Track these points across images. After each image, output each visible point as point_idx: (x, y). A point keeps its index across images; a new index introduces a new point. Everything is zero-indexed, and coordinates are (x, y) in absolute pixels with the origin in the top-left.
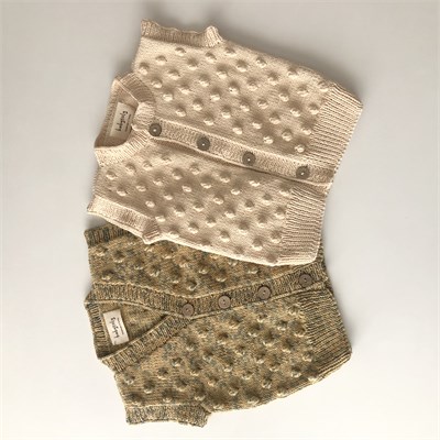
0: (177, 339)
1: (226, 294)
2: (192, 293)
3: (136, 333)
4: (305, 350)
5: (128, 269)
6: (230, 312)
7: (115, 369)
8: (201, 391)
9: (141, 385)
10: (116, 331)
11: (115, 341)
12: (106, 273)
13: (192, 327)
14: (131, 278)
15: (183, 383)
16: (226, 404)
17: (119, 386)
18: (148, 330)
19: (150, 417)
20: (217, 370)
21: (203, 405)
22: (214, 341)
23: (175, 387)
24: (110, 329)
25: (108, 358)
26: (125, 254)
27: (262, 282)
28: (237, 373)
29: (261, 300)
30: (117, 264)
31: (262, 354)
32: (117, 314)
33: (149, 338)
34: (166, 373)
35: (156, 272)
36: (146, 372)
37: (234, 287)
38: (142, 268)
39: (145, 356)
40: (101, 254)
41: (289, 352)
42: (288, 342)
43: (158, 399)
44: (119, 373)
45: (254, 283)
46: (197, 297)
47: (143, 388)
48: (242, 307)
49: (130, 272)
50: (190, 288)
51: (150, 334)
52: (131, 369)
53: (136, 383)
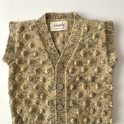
0: (47, 57)
1: (64, 88)
2: (68, 71)
3: (54, 36)
4: (29, 119)
6: (55, 87)
7: (38, 21)
8: (20, 62)
9: (27, 33)
10: (57, 26)
11: (52, 24)
12: (89, 27)
13: (51, 66)
14: (83, 41)
15: (26, 54)
17: (30, 21)
18: (54, 42)
19: (12, 34)
20: (29, 73)
21: (13, 62)
22: (43, 75)
23: (24, 50)
24: (59, 23)
25: (45, 19)
26: (96, 40)
27: (65, 107)
28: (25, 82)
29: (57, 105)
30: (92, 34)
31: (31, 96)
32: (66, 28)
33: (50, 43)
34: (32, 47)
35: (83, 54)
36: (34, 37)
37: (66, 93)
38: (87, 47)
39: (42, 39)
40: (99, 27)
41: (30, 111)
42: (34, 110)
43: (20, 40)
44: (36, 23)
45: (66, 103)
46: (65, 72)
47: (26, 34)
48: (55, 94)
49: (86, 41)
50: (70, 70)
51: (52, 44)
52: (36, 30)
53: (29, 30)
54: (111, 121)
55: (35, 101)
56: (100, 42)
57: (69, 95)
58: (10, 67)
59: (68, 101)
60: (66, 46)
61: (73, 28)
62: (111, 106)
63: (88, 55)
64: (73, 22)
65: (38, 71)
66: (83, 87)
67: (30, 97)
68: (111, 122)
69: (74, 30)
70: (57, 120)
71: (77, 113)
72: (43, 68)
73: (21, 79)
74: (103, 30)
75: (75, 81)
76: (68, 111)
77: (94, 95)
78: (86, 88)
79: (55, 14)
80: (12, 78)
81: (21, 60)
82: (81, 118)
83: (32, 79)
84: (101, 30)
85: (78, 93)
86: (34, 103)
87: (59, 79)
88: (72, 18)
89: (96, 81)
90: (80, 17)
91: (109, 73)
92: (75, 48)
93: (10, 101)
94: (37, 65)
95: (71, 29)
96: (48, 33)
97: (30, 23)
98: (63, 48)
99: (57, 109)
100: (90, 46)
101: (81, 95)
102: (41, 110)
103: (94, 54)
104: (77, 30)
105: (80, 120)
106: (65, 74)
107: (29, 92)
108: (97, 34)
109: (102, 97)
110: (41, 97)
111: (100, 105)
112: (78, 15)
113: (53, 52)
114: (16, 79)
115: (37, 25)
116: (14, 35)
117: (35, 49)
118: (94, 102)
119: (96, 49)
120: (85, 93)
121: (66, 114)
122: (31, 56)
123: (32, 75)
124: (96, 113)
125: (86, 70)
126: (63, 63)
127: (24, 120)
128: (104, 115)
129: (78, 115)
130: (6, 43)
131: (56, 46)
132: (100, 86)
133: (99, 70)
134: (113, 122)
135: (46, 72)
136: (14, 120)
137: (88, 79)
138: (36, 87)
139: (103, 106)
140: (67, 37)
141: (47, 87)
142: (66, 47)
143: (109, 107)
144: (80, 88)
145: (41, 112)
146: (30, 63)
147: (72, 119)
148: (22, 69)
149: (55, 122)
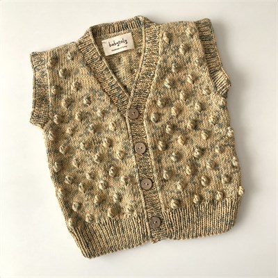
0: (108, 102)
1: (147, 149)
2: (148, 119)
3: (112, 62)
4: (96, 216)
5: (173, 57)
6: (131, 152)
7: (80, 43)
8: (62, 119)
9: (66, 66)
10: (115, 45)
11: (106, 43)
12: (170, 36)
13: (118, 116)
14: (165, 61)
15: (70, 103)
16: (52, 142)
17: (65, 46)
18: (115, 73)
19: (38, 74)
20: (81, 136)
21: (50, 122)
22: (106, 135)
23: (65, 97)
24: (117, 39)
25: (91, 37)
26: (187, 55)
27: (157, 183)
28: (78, 154)
29: (140, 181)
30: (178, 47)
31: (93, 176)
32: (130, 45)
33: (108, 76)
34: (78, 89)
35: (169, 84)
36: (78, 71)
37: (152, 157)
38: (173, 71)
39: (93, 72)
40: (188, 32)
41: (95, 202)
42: (103, 201)
43: (54, 82)
44: (77, 46)
45: (155, 175)
46: (144, 123)
47: (64, 68)
48: (135, 163)
49: (170, 60)
50: (153, 117)
51: (112, 78)
52: (80, 57)
53: (68, 61)
54: (240, 190)
55: (102, 182)
56: (195, 58)
57: (158, 160)
58: (46, 131)
59: (160, 170)
60: (137, 75)
61: (143, 43)
62: (235, 164)
63: (179, 84)
64: (141, 33)
65: (97, 129)
66: (179, 141)
67: (91, 178)
68: (240, 192)
69: (145, 45)
70: (146, 208)
71: (179, 188)
72: (104, 124)
73: (69, 150)
74: (195, 37)
75: (163, 134)
76: (162, 188)
77: (202, 151)
78: (185, 143)
79: (107, 26)
80: (53, 150)
81: (63, 117)
82: (187, 196)
83: (89, 146)
84: (192, 36)
85: (173, 154)
86: (101, 187)
87: (136, 136)
88: (139, 26)
89: (201, 127)
90: (151, 22)
91: (221, 107)
92: (154, 76)
93: (57, 191)
94: (93, 120)
95: (141, 45)
96: (101, 59)
97: (66, 49)
98: (132, 81)
99: (142, 189)
100: (179, 68)
101: (179, 156)
102: (115, 196)
103: (189, 81)
104: (150, 45)
105: (186, 201)
106: (145, 125)
107: (88, 169)
108: (186, 45)
109: (217, 151)
110: (111, 172)
111: (215, 166)
112: (148, 20)
113: (116, 91)
114: (60, 151)
115: (79, 49)
116: (43, 75)
117: (85, 91)
118: (205, 163)
119: (190, 71)
120: (186, 151)
121: (160, 194)
122: (79, 107)
123: (86, 138)
124: (213, 184)
125: (180, 111)
126: (137, 107)
127: (87, 220)
128: (226, 183)
129: (180, 193)
130: (32, 91)
131: (119, 80)
132: (209, 134)
133: (203, 107)
134: (244, 191)
135: (111, 127)
136: (70, 224)
137: (186, 127)
138: (99, 158)
139: (221, 167)
140: (137, 61)
141: (118, 153)
142: (136, 78)
143: (233, 166)
144: (175, 145)
145: (115, 201)
146: (79, 117)
147: (173, 201)
148: (68, 131)
149: (143, 212)
